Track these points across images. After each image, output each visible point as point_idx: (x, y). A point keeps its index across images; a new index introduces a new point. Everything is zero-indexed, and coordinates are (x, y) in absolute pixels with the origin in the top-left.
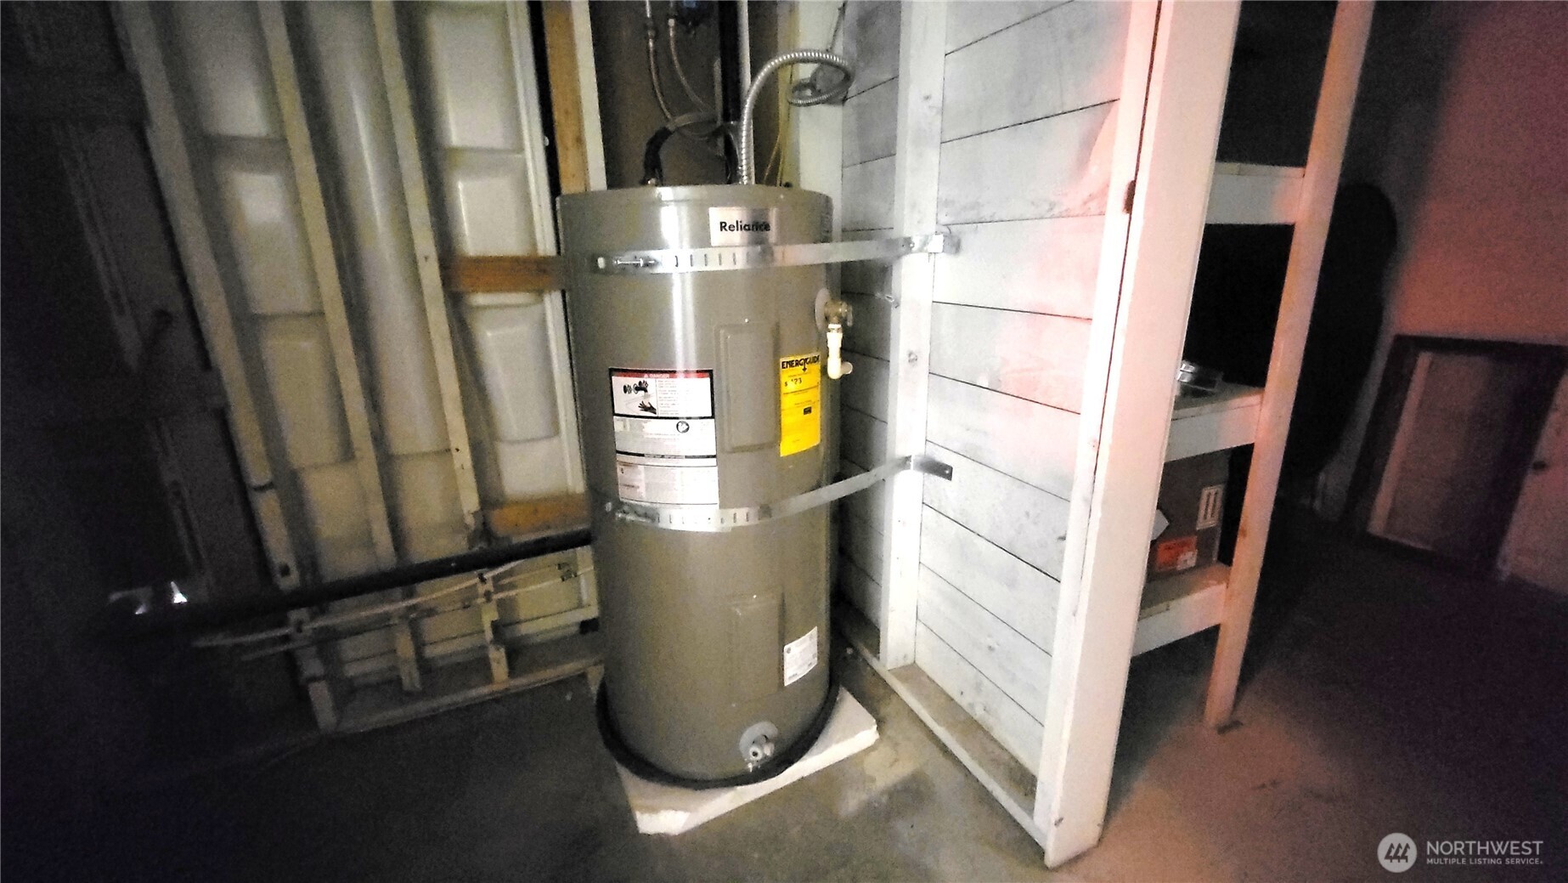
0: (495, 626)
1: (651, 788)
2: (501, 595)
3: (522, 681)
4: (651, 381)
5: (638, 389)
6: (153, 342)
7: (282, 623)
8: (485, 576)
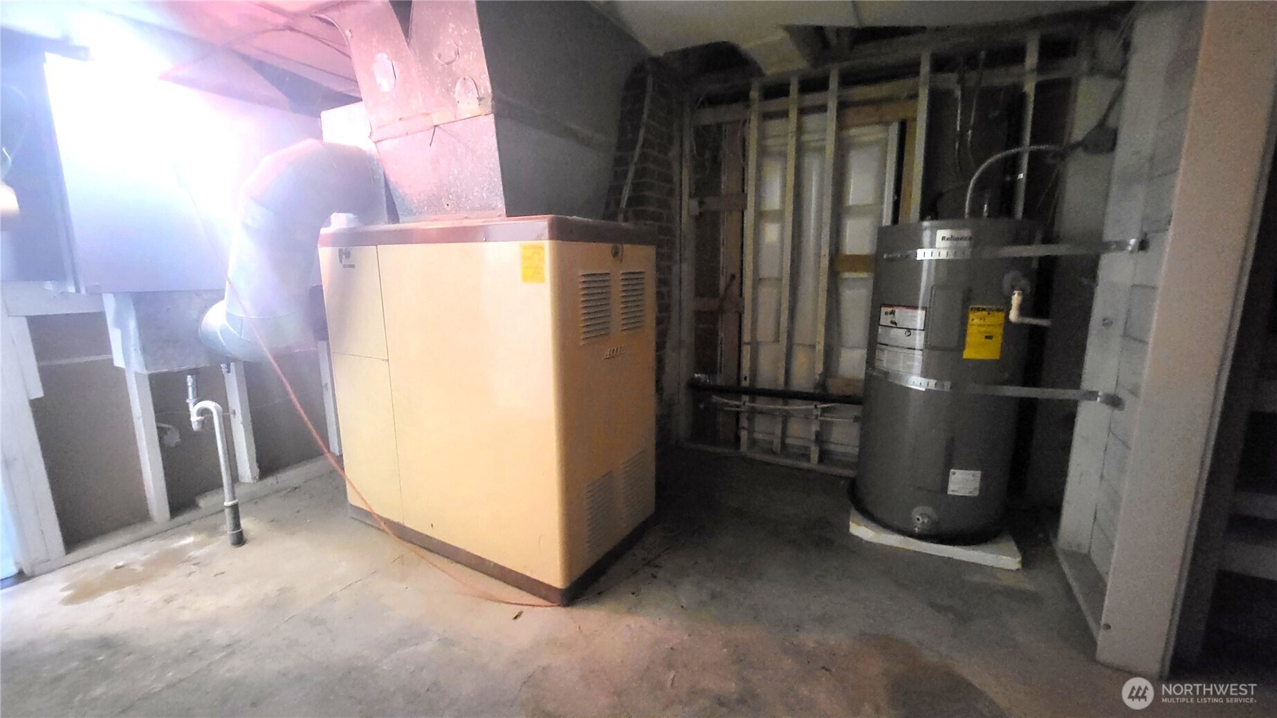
0: (818, 434)
1: (859, 517)
2: (822, 418)
3: (822, 468)
4: (897, 310)
5: (891, 313)
6: (728, 287)
7: (740, 400)
8: (818, 406)
